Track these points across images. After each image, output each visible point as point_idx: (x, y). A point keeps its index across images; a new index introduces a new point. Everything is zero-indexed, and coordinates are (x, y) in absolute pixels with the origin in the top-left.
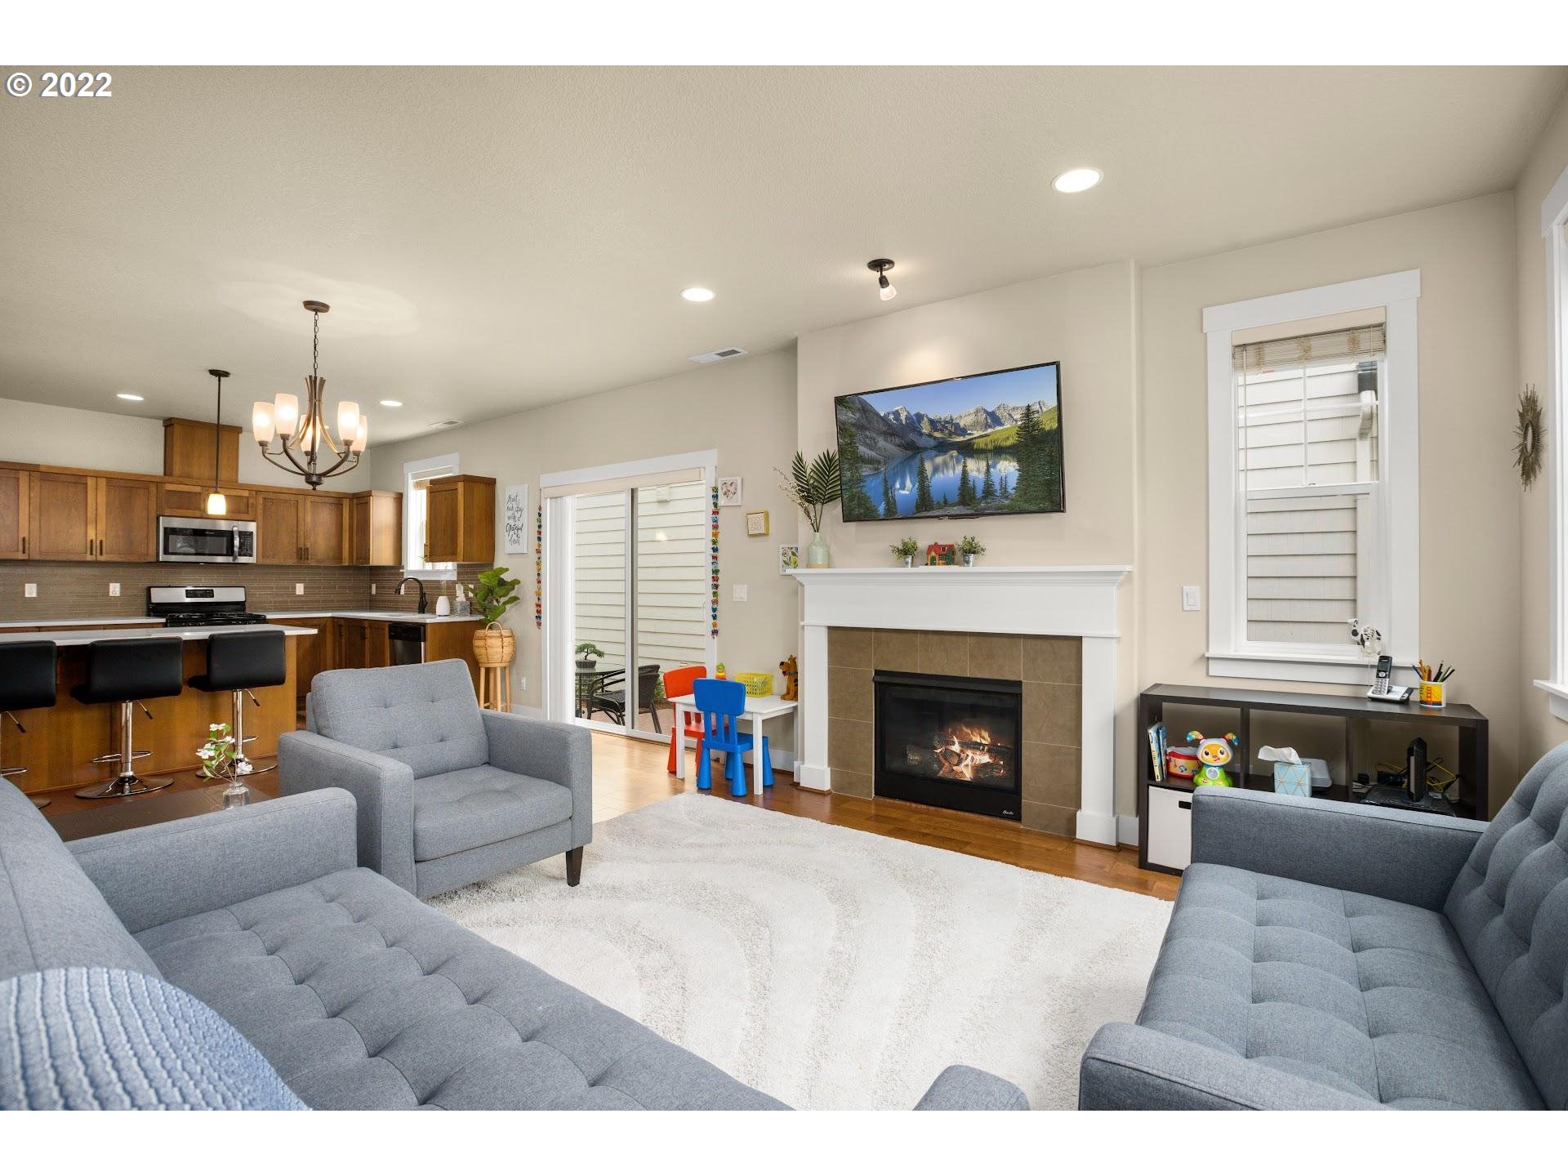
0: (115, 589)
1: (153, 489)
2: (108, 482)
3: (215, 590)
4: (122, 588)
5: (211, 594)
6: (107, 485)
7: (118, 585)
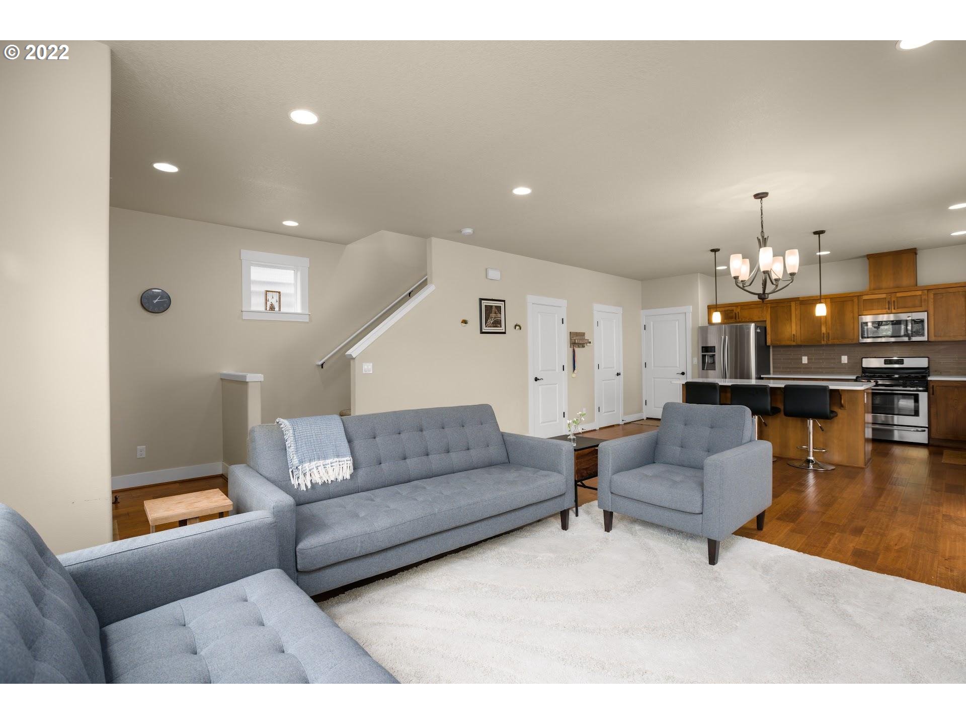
0: (845, 359)
1: (856, 300)
2: (831, 300)
3: (905, 359)
4: (849, 359)
5: (901, 362)
6: (831, 302)
7: (846, 357)
